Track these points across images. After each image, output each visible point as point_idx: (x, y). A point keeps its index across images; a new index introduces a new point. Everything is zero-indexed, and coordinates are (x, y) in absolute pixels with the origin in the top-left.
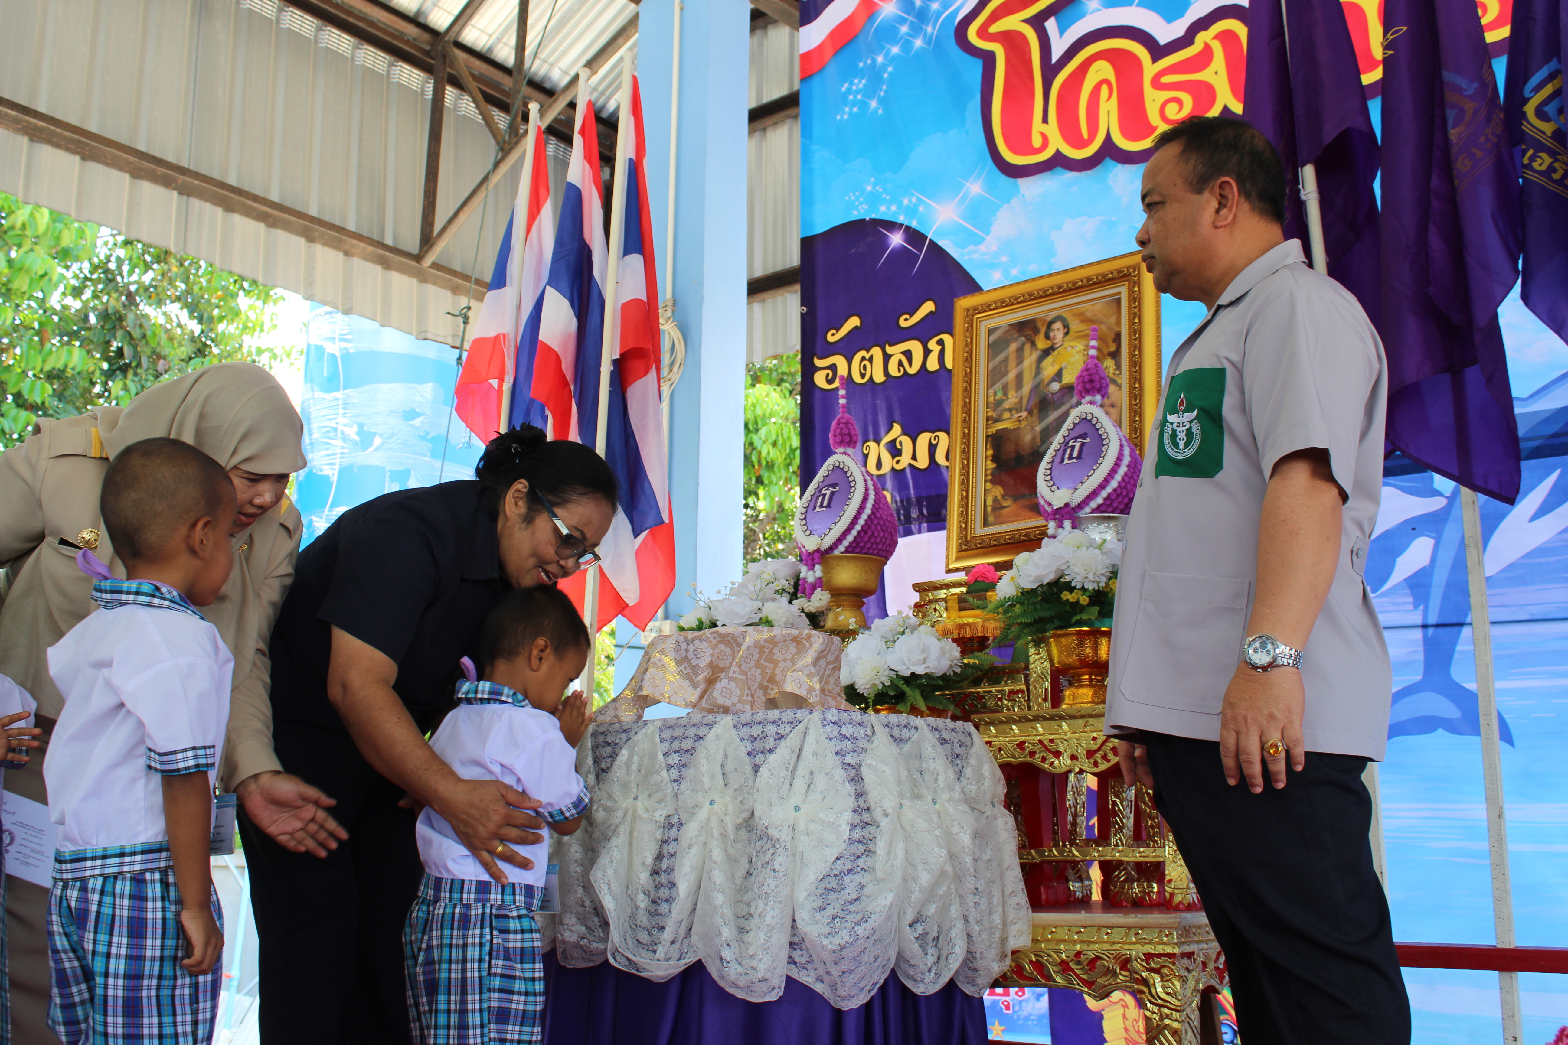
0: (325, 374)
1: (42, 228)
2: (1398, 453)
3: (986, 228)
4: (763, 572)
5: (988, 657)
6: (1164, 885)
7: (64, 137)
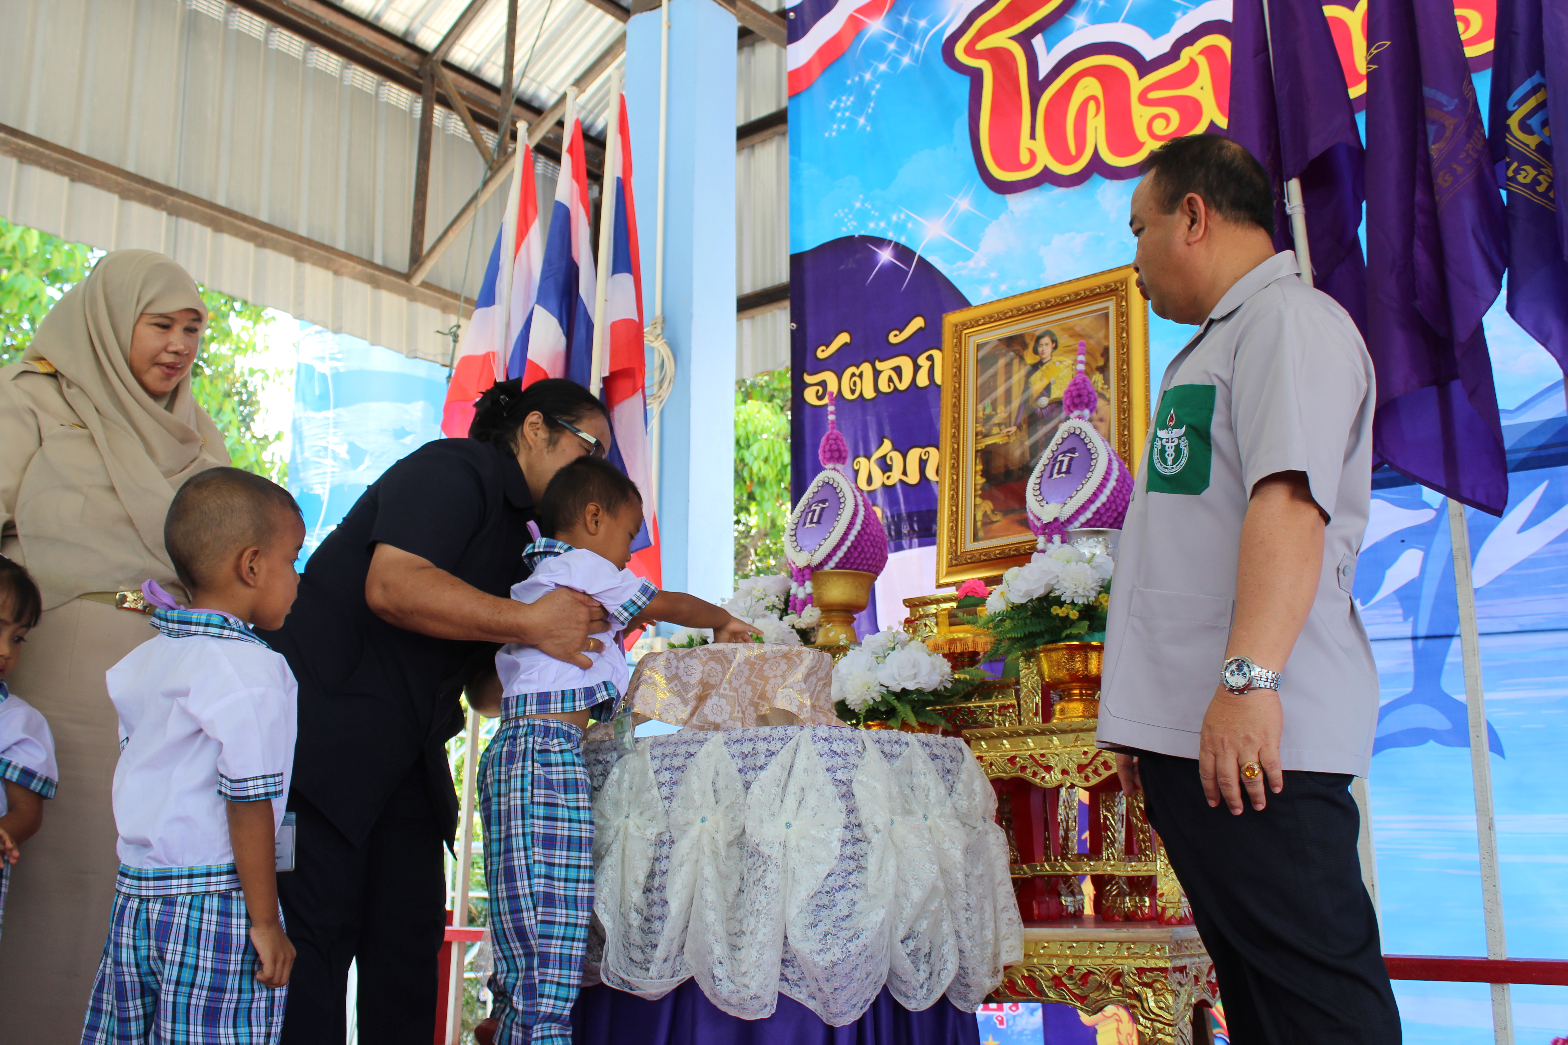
0: (317, 392)
1: (32, 250)
2: (1386, 466)
3: (974, 243)
4: (753, 589)
5: (980, 672)
6: (1155, 899)
7: (53, 159)
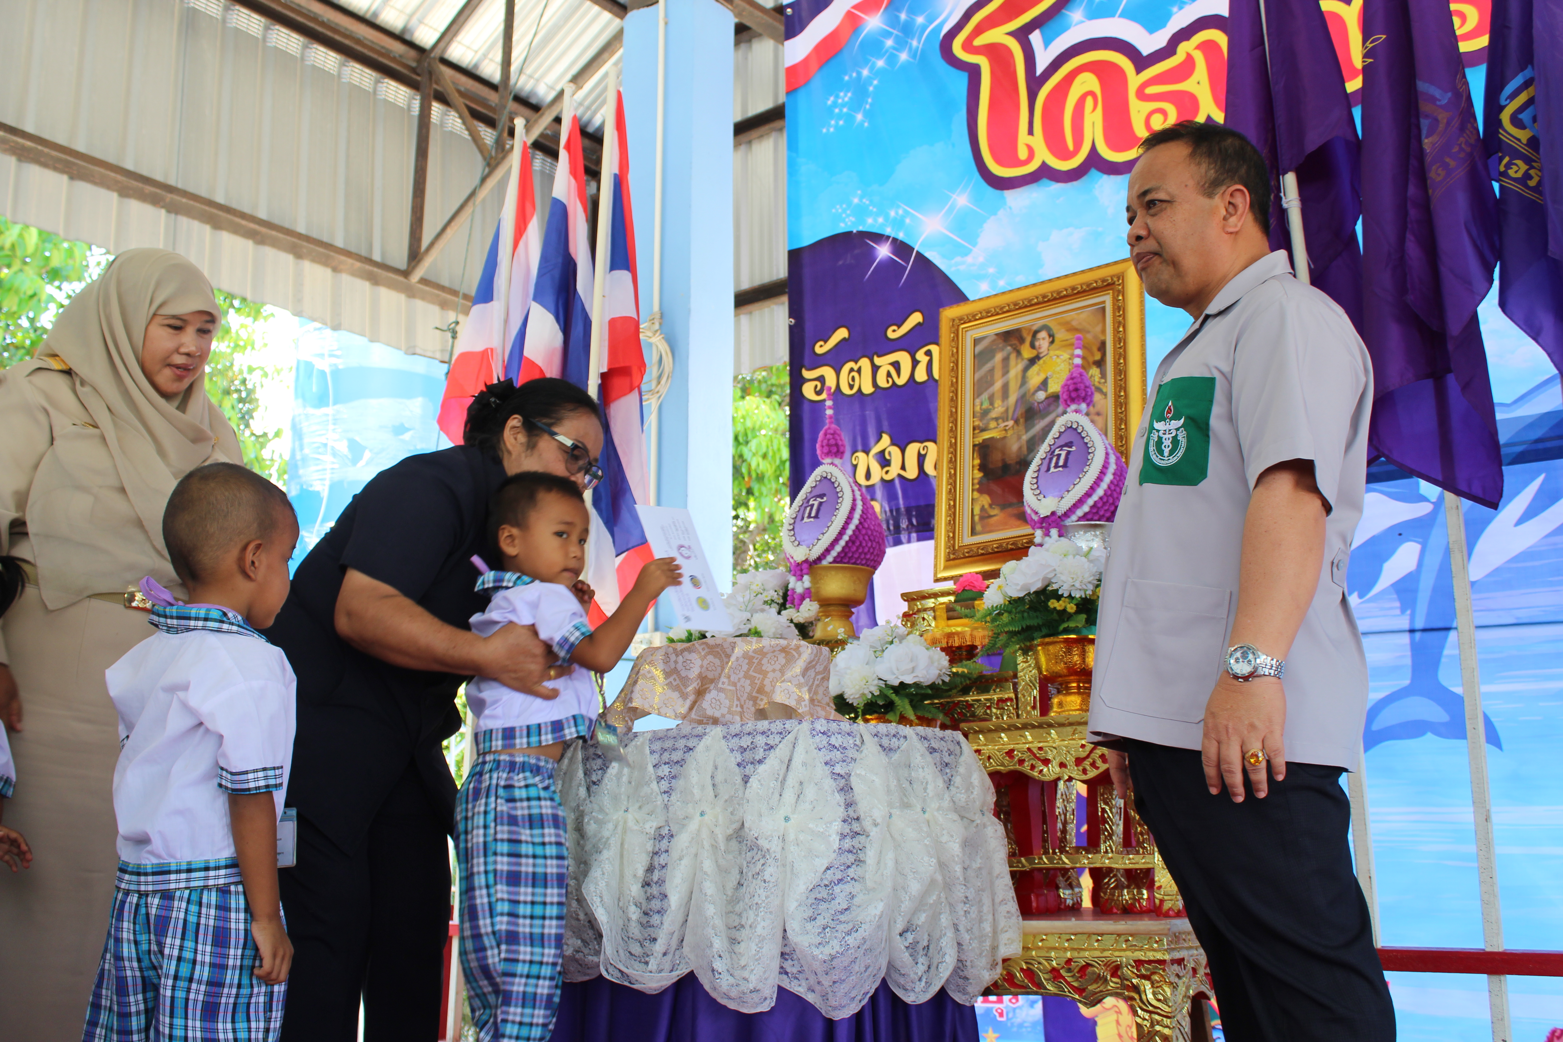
0: (316, 389)
1: (31, 248)
2: (1383, 459)
3: (972, 239)
4: (752, 583)
5: (978, 666)
6: (1153, 892)
7: (52, 157)
